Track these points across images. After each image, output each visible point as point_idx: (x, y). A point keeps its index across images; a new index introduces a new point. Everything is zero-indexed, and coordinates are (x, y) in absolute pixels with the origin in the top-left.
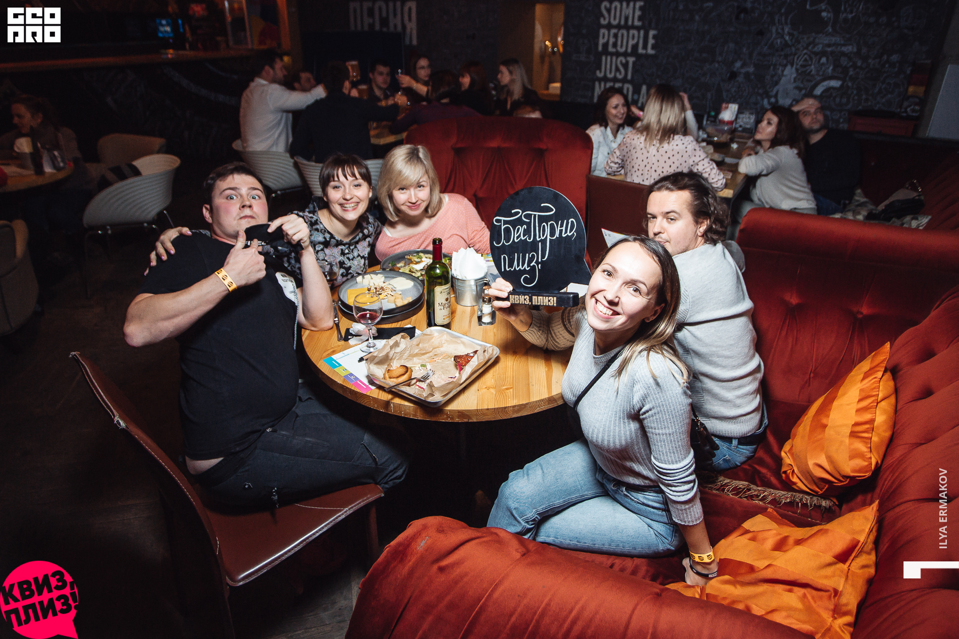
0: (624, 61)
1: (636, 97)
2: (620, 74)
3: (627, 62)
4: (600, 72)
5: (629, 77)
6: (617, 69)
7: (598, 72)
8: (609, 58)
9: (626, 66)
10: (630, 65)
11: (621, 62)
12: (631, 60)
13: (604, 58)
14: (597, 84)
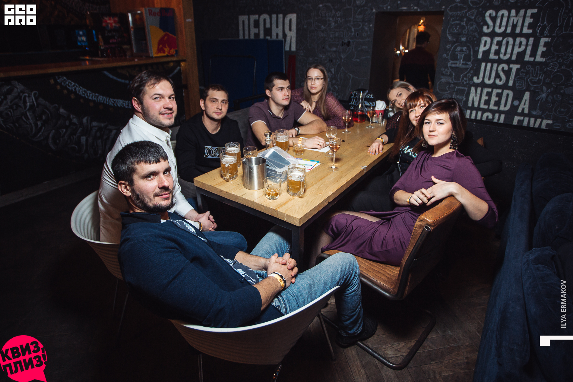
0: (506, 68)
1: (516, 103)
2: (501, 80)
3: (510, 69)
4: (478, 78)
5: (511, 84)
6: (498, 76)
7: (475, 79)
8: (489, 65)
9: (507, 73)
10: (514, 71)
11: (503, 68)
12: (515, 67)
13: (483, 65)
14: (473, 89)
